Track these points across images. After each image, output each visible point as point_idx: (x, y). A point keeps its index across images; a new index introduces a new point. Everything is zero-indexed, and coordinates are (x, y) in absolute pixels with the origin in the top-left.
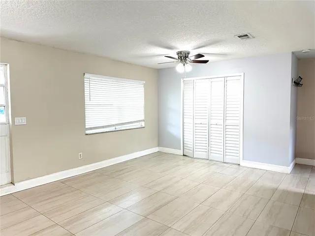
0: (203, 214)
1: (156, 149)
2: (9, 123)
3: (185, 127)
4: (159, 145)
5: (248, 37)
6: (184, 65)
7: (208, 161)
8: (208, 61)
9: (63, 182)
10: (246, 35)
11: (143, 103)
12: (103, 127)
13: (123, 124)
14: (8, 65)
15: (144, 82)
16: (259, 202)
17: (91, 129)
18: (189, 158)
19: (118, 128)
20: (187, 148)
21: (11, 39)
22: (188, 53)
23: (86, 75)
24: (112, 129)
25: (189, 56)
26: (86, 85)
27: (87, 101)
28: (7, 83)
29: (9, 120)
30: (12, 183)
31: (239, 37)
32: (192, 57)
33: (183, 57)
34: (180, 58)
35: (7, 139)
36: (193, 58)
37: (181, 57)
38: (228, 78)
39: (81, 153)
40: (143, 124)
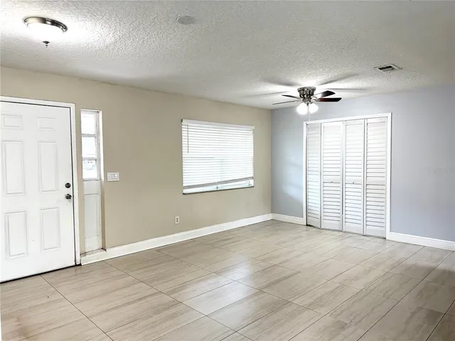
0: (332, 292)
1: (269, 217)
2: (100, 179)
3: (308, 187)
4: (273, 211)
5: (393, 69)
6: (308, 104)
7: (341, 233)
8: (340, 99)
9: (159, 250)
10: (390, 67)
11: (251, 155)
12: (203, 185)
13: (226, 182)
14: (101, 113)
15: (253, 127)
16: (406, 282)
17: (189, 187)
18: (314, 229)
19: (220, 187)
20: (312, 215)
21: (104, 82)
22: (314, 90)
23: (185, 122)
24: (213, 188)
25: (315, 93)
26: (184, 134)
27: (185, 154)
28: (98, 133)
29: (100, 175)
30: (104, 249)
31: (380, 69)
32: (318, 94)
33: (307, 95)
34: (302, 96)
35: (99, 198)
36: (319, 96)
37: (304, 95)
38: (369, 121)
39: (178, 217)
40: (252, 182)
